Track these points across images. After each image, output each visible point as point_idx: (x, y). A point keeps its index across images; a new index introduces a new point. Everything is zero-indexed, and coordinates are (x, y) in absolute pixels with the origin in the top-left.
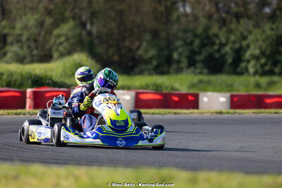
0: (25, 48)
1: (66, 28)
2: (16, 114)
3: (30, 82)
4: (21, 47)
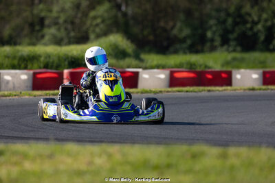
0: (62, 30)
1: (102, 10)
2: (54, 95)
3: (66, 63)
4: (59, 30)
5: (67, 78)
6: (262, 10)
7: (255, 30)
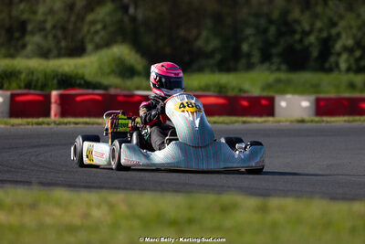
0: (50, 38)
1: (103, 12)
2: (38, 124)
4: (46, 37)
5: (56, 102)
6: (316, 16)
7: (306, 42)
